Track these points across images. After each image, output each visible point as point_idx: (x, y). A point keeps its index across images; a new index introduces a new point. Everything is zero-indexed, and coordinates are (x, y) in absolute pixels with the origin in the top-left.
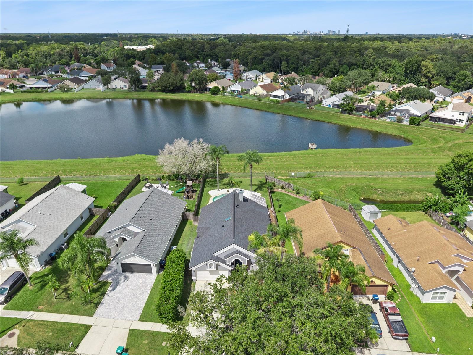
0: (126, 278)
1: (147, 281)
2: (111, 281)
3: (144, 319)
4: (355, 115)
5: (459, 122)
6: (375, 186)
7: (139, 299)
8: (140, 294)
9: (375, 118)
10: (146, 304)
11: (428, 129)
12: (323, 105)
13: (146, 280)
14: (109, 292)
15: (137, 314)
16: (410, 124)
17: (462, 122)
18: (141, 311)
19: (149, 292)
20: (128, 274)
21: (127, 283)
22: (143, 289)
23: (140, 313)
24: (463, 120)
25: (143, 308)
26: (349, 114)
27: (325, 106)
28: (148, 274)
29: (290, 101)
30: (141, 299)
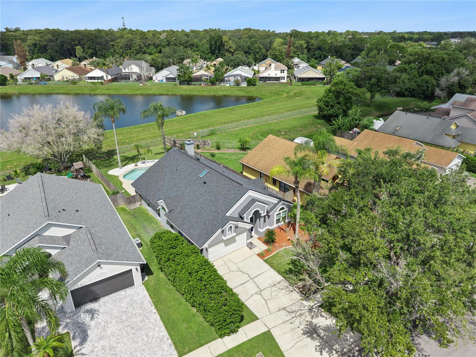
0: (92, 312)
1: (135, 299)
2: (65, 331)
3: (187, 348)
4: (194, 85)
5: (282, 79)
6: (277, 129)
7: (147, 329)
8: (142, 321)
9: (215, 85)
10: (166, 328)
11: (264, 87)
12: (154, 81)
13: (131, 299)
14: (78, 348)
15: (166, 349)
16: (248, 86)
17: (284, 79)
18: (170, 341)
19: (155, 311)
20: (90, 306)
21: (100, 318)
22: (141, 312)
23: (170, 345)
24: (284, 77)
25: (167, 336)
26: (188, 84)
27: (156, 81)
28: (127, 289)
29: (114, 81)
30: (151, 325)
